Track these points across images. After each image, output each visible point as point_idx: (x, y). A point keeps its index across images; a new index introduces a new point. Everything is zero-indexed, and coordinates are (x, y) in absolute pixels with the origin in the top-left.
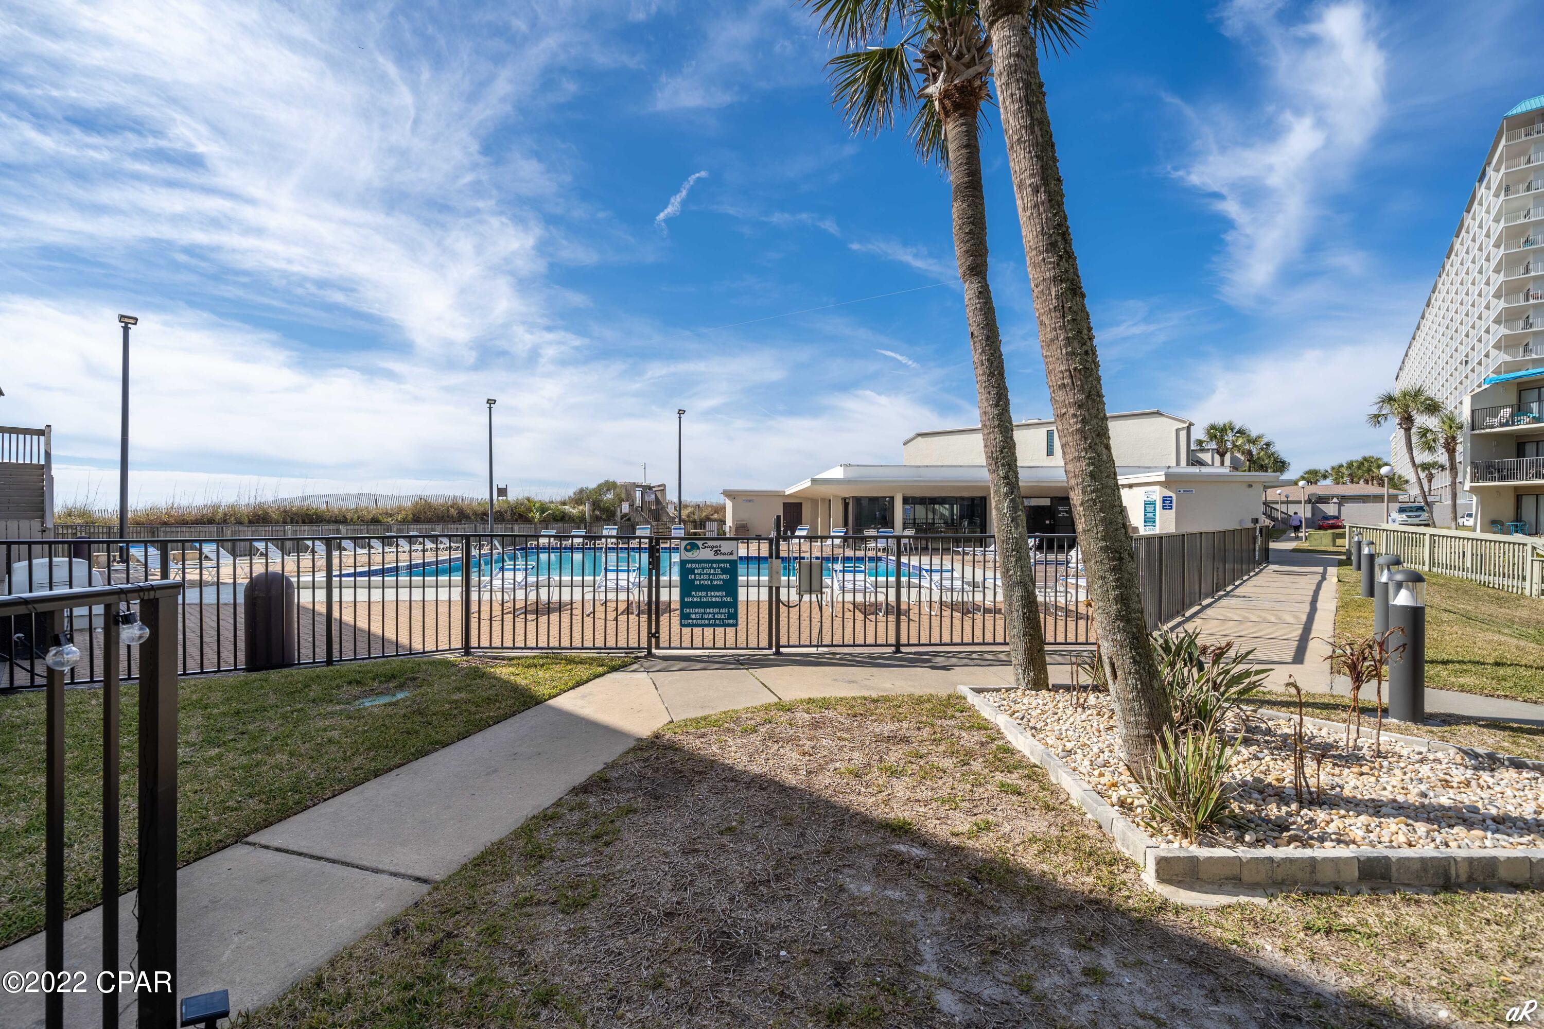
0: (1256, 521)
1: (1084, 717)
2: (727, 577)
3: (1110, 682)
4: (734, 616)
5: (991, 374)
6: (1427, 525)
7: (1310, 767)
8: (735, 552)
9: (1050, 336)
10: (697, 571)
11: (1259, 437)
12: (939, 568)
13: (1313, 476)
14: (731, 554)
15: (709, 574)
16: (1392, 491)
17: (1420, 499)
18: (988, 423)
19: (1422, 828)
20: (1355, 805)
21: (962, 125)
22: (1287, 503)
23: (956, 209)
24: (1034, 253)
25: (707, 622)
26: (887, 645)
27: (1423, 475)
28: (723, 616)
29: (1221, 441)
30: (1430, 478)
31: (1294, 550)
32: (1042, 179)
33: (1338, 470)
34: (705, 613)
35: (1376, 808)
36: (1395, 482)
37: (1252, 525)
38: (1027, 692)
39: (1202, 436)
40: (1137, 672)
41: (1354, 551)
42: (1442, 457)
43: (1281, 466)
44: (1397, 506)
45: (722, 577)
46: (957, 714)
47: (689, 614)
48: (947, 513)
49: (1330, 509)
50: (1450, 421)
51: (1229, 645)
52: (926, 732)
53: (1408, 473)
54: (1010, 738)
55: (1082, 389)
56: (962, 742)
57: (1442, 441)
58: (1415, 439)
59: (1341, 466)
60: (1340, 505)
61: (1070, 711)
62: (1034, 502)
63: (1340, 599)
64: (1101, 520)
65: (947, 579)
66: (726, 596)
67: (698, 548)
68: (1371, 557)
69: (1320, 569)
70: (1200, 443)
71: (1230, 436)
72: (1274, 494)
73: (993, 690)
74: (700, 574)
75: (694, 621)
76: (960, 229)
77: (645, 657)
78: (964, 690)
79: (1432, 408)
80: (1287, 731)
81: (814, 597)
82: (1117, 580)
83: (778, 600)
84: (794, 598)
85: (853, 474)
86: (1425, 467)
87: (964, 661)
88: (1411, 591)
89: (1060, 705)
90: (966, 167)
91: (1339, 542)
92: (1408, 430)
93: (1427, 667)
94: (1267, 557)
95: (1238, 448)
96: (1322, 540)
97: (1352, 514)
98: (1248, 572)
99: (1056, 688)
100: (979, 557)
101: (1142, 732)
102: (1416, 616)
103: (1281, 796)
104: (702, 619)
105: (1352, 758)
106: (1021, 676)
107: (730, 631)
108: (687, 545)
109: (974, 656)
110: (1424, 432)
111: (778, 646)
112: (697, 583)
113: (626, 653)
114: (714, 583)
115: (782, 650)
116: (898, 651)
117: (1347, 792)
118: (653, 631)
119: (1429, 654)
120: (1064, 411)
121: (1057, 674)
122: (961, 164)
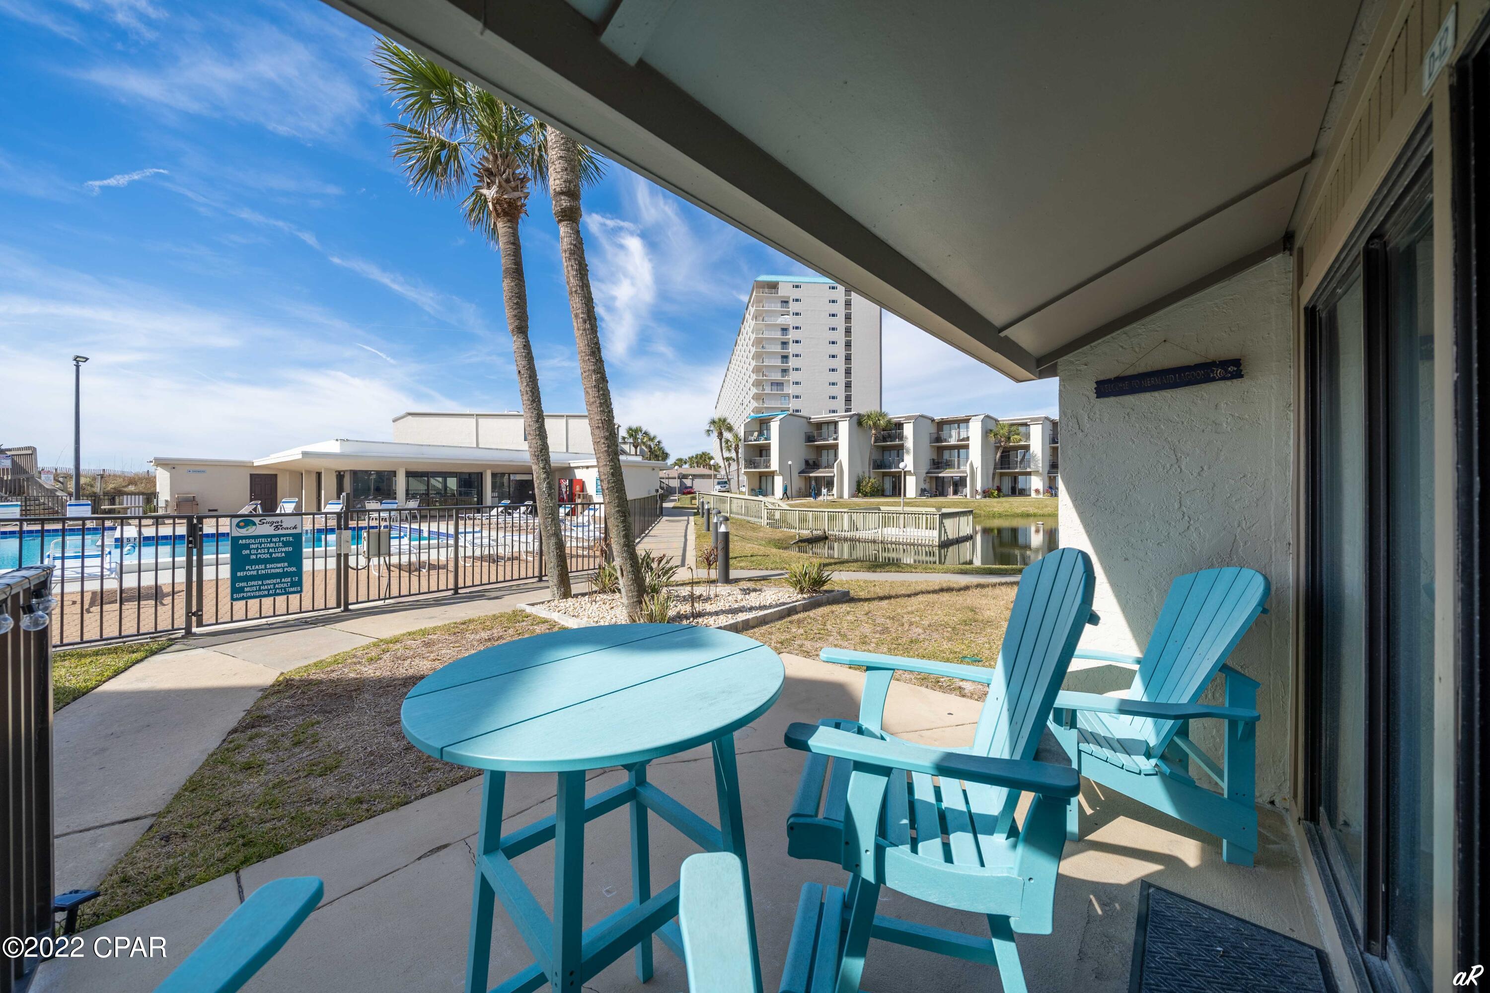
0: (657, 491)
1: (597, 606)
2: (291, 549)
3: (620, 578)
4: (299, 583)
5: (533, 401)
6: (728, 492)
7: (696, 605)
8: (299, 526)
9: (592, 400)
10: (252, 546)
11: (654, 437)
12: (472, 530)
13: (680, 462)
14: (295, 528)
15: (268, 548)
16: (716, 473)
17: (726, 477)
18: (532, 432)
19: (730, 616)
20: (710, 614)
21: (509, 227)
22: (668, 478)
23: (506, 285)
24: (584, 354)
25: (266, 592)
26: (447, 590)
27: (726, 464)
28: (285, 585)
29: (635, 438)
30: (729, 465)
31: (674, 508)
32: (588, 317)
33: (691, 458)
34: (263, 585)
35: (717, 613)
36: (716, 468)
37: (655, 494)
38: (560, 601)
39: (625, 435)
40: (633, 571)
41: (700, 507)
42: (734, 455)
43: (665, 456)
44: (716, 481)
45: (284, 550)
46: (526, 619)
47: (243, 588)
48: (440, 486)
49: (688, 482)
50: (736, 436)
51: (664, 556)
52: (511, 631)
53: (721, 463)
54: (562, 623)
55: (607, 430)
56: (537, 631)
57: (733, 446)
58: (723, 444)
59: (693, 457)
60: (693, 480)
61: (589, 605)
62: (519, 477)
63: (696, 533)
64: (617, 497)
65: (478, 538)
66: (289, 566)
67: (254, 524)
68: (709, 510)
69: (686, 518)
70: (624, 438)
71: (640, 436)
72: (662, 474)
73: (539, 603)
74: (257, 549)
75: (249, 594)
76: (510, 299)
77: (183, 637)
78: (522, 606)
79: (730, 429)
80: (684, 594)
81: (382, 559)
82: (624, 527)
83: (347, 566)
84: (363, 561)
85: (349, 449)
86: (728, 459)
87: (508, 592)
88: (726, 525)
89: (582, 603)
90: (512, 258)
91: (693, 501)
92: (721, 440)
93: (730, 560)
94: (662, 512)
95: (644, 443)
96: (685, 501)
97: (699, 485)
98: (654, 523)
99: (576, 596)
100: (486, 522)
101: (635, 600)
102: (726, 535)
103: (686, 617)
104: (260, 590)
105: (708, 599)
106: (556, 592)
107: (294, 599)
108: (240, 522)
109: (514, 588)
110: (727, 441)
111: (347, 604)
112: (254, 557)
113: (151, 638)
114: (274, 555)
115: (351, 607)
116: (456, 593)
117: (708, 611)
118: (194, 609)
119: (731, 555)
120: (598, 440)
121: (575, 589)
122: (509, 254)
